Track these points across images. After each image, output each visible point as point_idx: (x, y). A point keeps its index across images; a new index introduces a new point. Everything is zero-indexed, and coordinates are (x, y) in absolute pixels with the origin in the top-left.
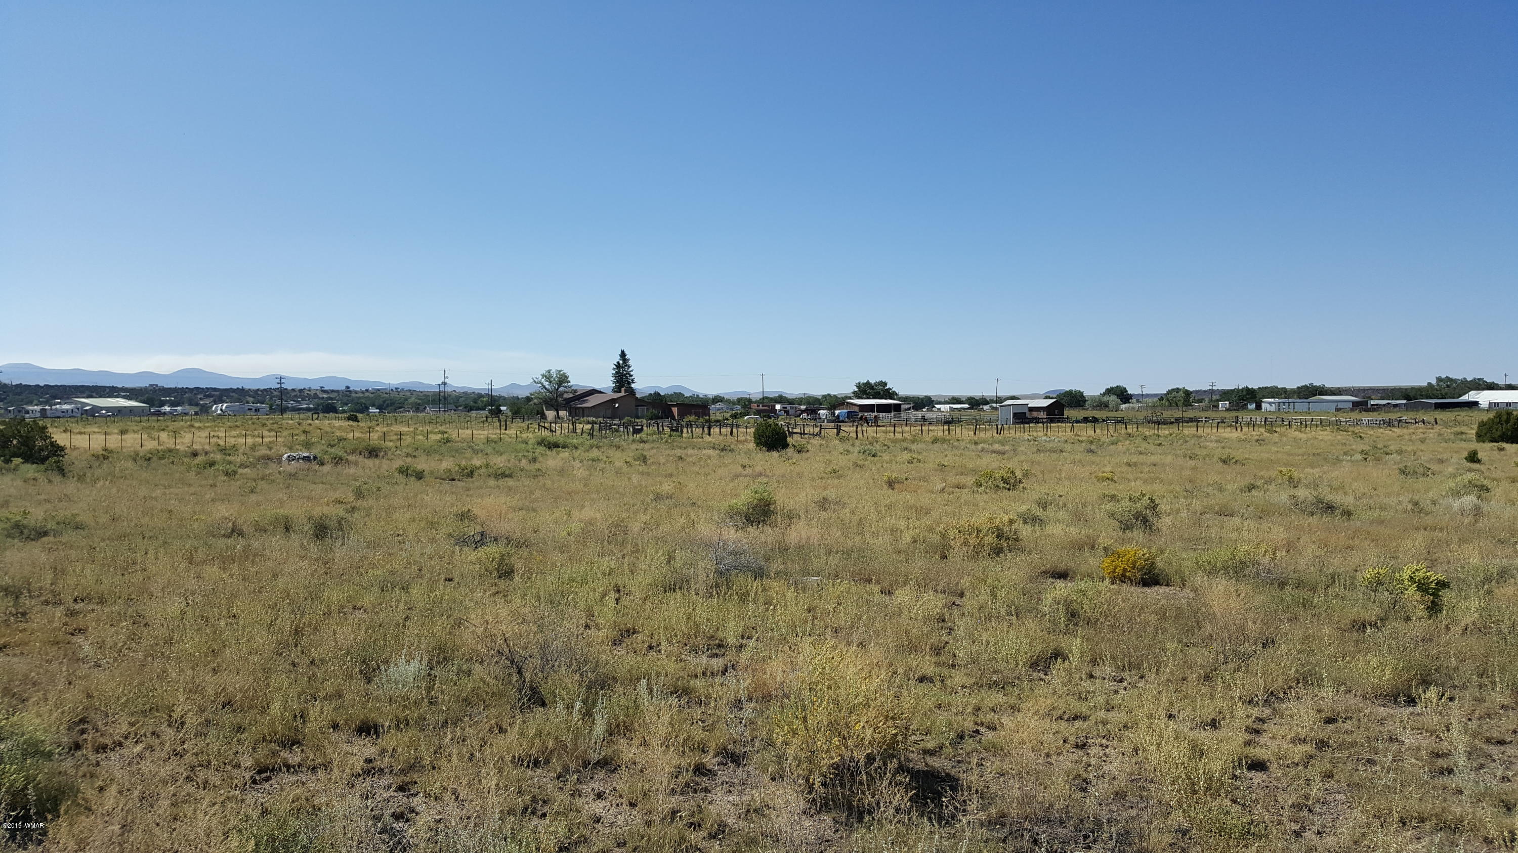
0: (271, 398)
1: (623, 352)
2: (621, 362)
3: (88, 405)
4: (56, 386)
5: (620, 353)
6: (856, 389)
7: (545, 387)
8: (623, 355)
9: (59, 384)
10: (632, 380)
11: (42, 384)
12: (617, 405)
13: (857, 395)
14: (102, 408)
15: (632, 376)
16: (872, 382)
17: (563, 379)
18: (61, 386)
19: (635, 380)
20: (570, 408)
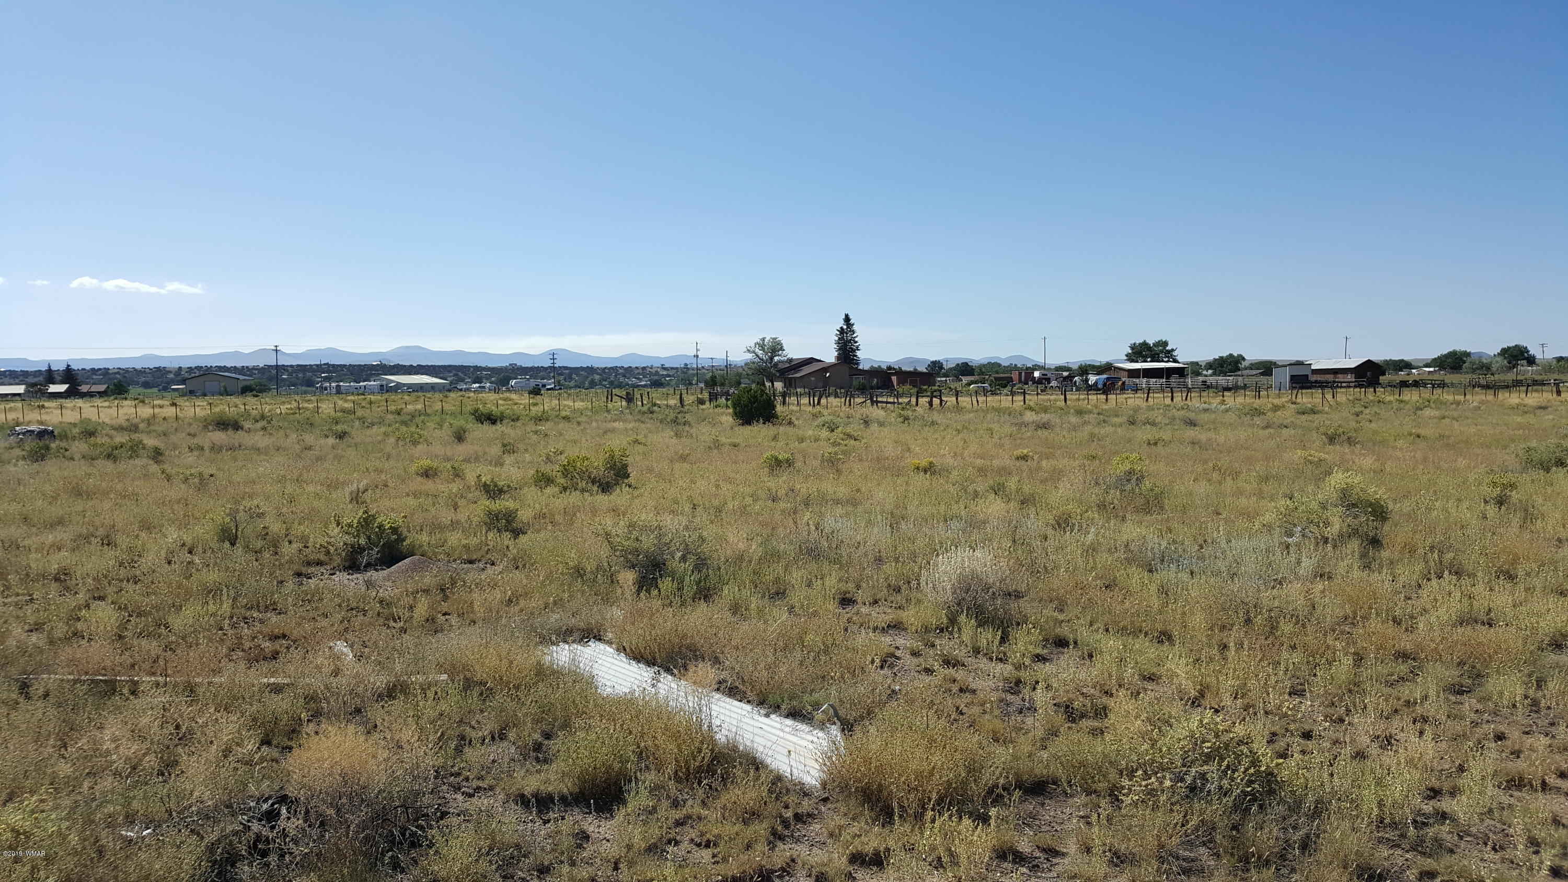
0: (616, 376)
1: (847, 316)
2: (845, 327)
3: (392, 381)
4: (427, 366)
5: (844, 317)
6: (1130, 351)
7: (757, 356)
8: (847, 319)
9: (430, 364)
10: (857, 347)
11: (415, 365)
12: (828, 375)
13: (1131, 358)
14: (404, 385)
15: (856, 342)
16: (1151, 342)
17: (776, 348)
18: (432, 366)
19: (860, 347)
20: (785, 379)
